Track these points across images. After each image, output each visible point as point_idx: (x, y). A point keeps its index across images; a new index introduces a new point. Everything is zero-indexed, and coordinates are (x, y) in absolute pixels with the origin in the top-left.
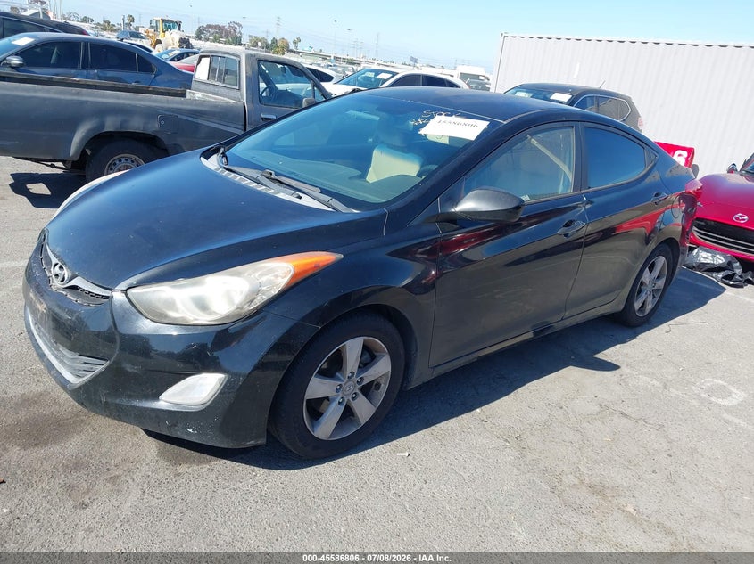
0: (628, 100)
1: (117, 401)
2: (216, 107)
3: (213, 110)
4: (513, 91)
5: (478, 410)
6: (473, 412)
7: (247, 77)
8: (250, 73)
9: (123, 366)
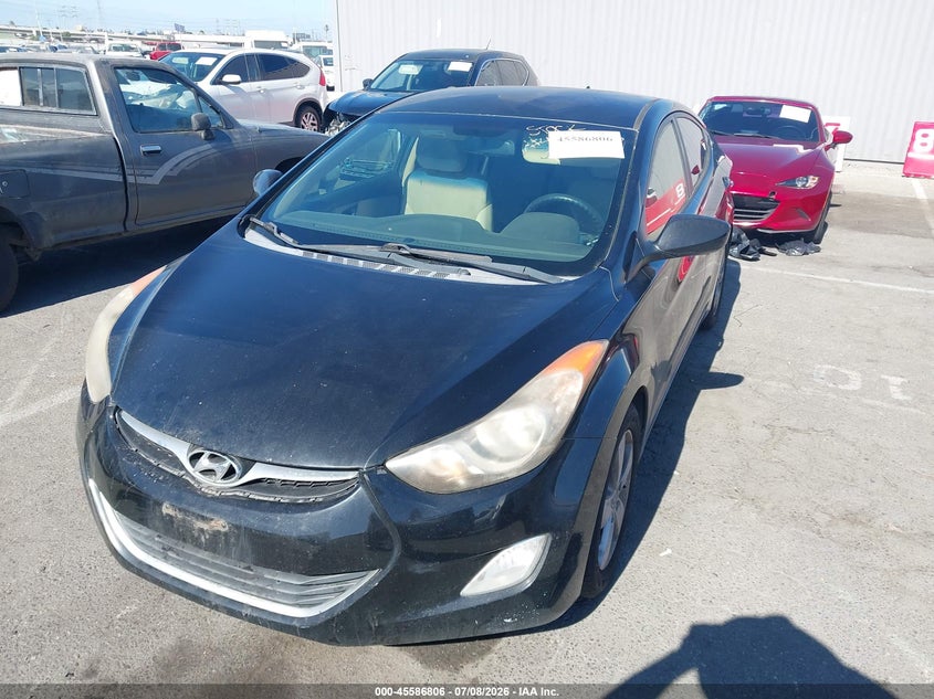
0: (522, 59)
1: (398, 619)
2: (76, 146)
3: (73, 152)
4: (396, 65)
5: (675, 472)
6: (673, 478)
7: (106, 95)
8: (108, 88)
9: (410, 569)
